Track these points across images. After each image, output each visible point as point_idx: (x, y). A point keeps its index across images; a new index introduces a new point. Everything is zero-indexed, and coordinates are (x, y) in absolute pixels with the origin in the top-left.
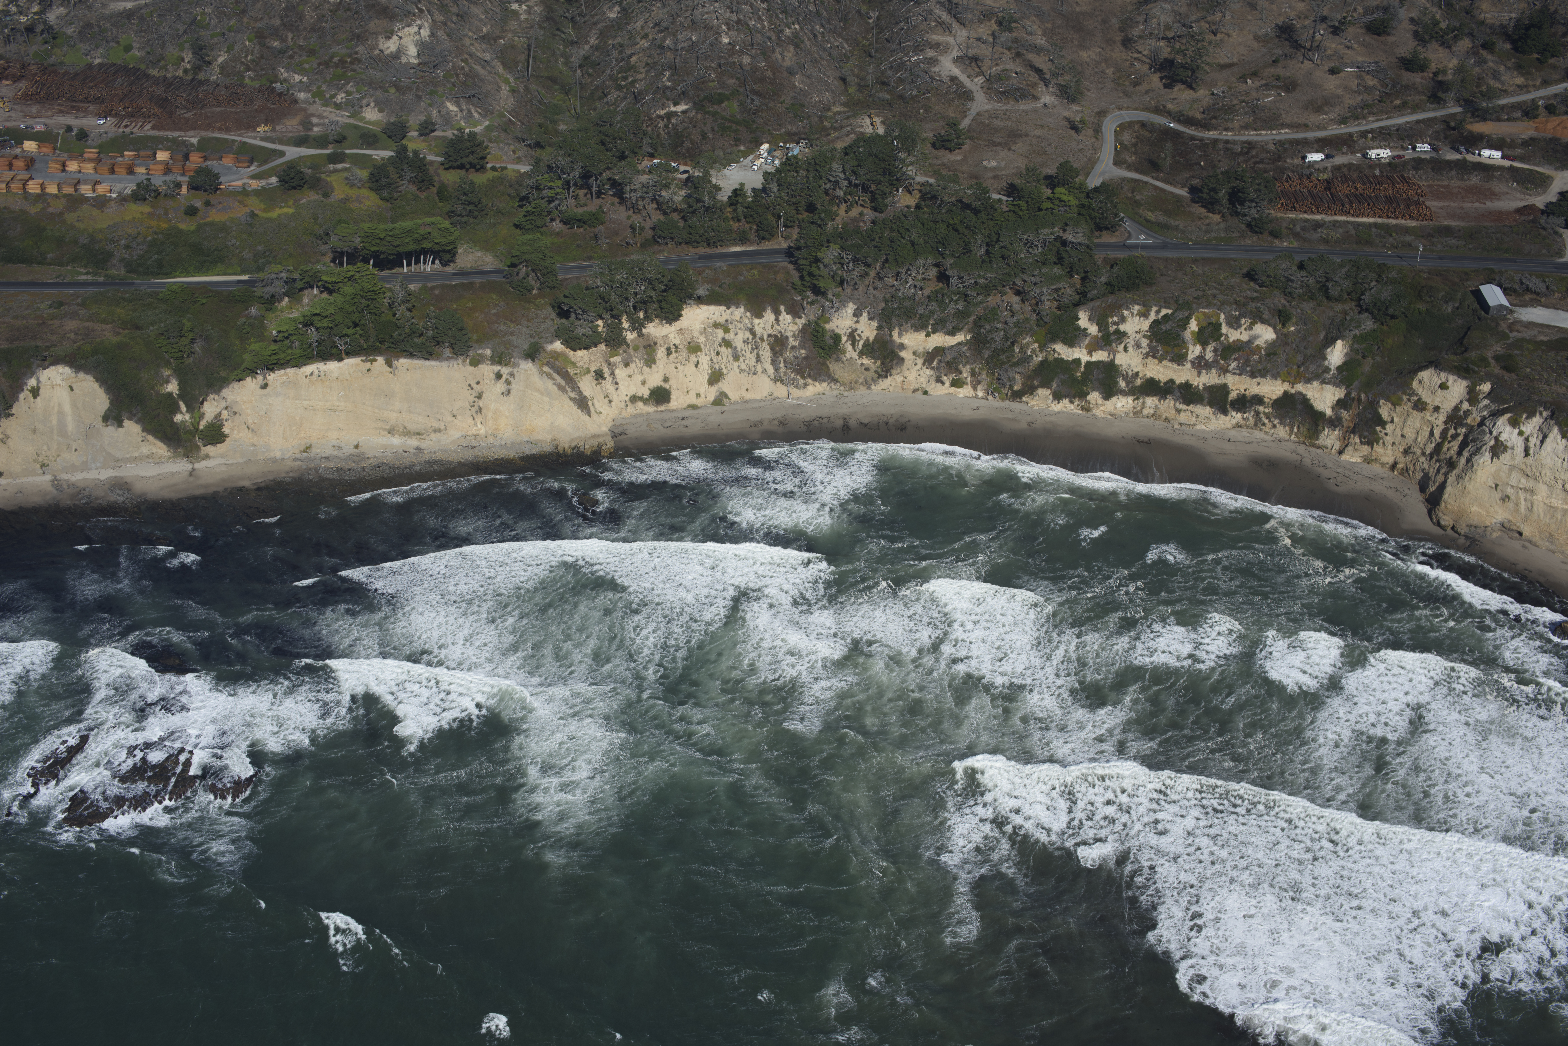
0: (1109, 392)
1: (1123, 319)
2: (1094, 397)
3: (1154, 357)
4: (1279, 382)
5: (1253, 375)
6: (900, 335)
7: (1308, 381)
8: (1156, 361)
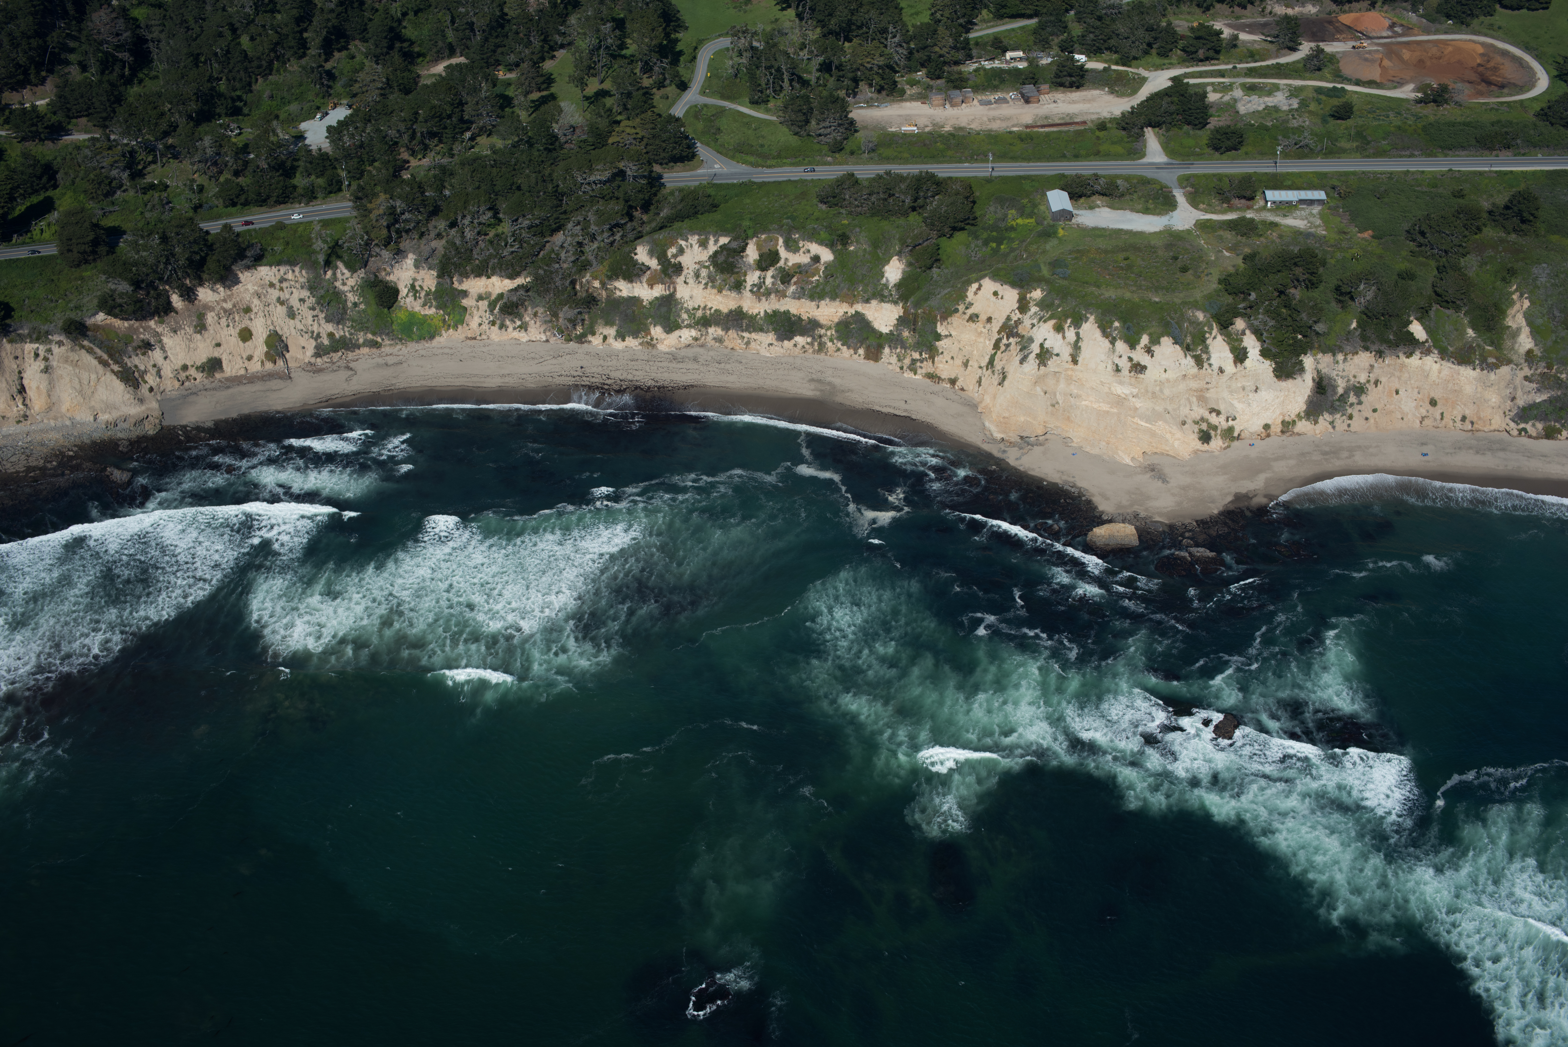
0: (671, 326)
1: (681, 251)
2: (657, 331)
3: (713, 287)
4: (837, 303)
5: (812, 298)
6: (461, 282)
7: (867, 301)
8: (715, 291)
